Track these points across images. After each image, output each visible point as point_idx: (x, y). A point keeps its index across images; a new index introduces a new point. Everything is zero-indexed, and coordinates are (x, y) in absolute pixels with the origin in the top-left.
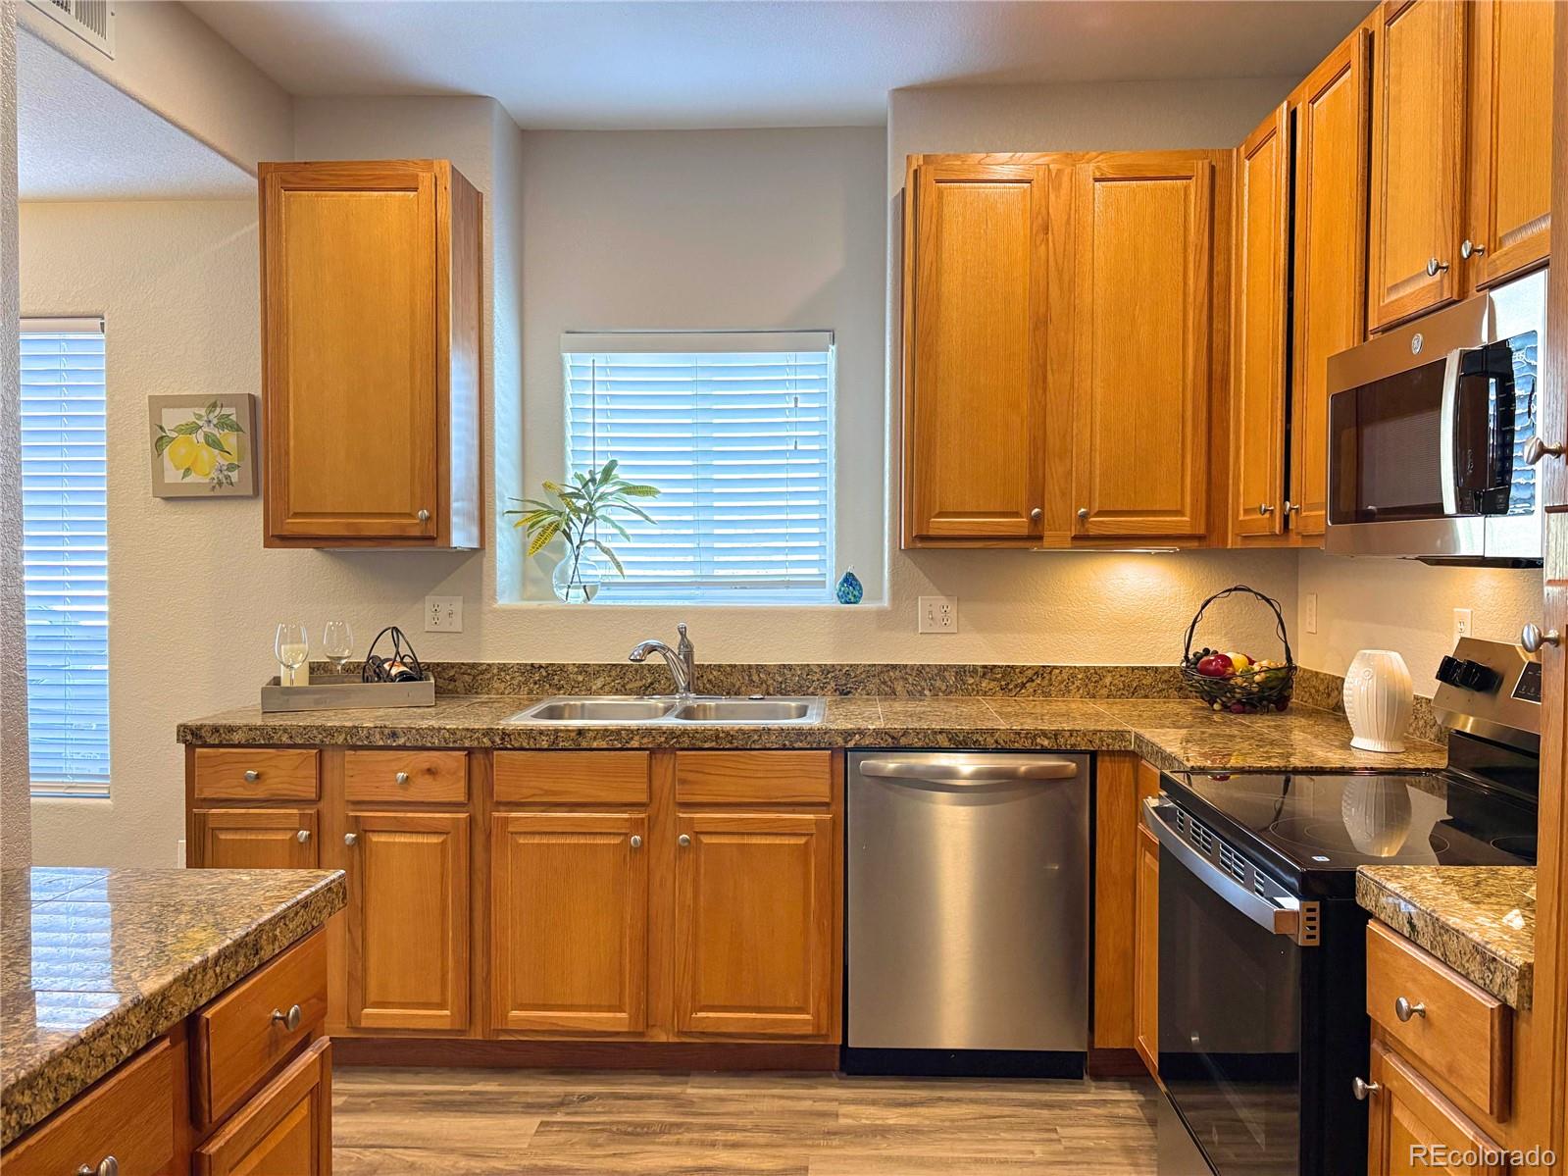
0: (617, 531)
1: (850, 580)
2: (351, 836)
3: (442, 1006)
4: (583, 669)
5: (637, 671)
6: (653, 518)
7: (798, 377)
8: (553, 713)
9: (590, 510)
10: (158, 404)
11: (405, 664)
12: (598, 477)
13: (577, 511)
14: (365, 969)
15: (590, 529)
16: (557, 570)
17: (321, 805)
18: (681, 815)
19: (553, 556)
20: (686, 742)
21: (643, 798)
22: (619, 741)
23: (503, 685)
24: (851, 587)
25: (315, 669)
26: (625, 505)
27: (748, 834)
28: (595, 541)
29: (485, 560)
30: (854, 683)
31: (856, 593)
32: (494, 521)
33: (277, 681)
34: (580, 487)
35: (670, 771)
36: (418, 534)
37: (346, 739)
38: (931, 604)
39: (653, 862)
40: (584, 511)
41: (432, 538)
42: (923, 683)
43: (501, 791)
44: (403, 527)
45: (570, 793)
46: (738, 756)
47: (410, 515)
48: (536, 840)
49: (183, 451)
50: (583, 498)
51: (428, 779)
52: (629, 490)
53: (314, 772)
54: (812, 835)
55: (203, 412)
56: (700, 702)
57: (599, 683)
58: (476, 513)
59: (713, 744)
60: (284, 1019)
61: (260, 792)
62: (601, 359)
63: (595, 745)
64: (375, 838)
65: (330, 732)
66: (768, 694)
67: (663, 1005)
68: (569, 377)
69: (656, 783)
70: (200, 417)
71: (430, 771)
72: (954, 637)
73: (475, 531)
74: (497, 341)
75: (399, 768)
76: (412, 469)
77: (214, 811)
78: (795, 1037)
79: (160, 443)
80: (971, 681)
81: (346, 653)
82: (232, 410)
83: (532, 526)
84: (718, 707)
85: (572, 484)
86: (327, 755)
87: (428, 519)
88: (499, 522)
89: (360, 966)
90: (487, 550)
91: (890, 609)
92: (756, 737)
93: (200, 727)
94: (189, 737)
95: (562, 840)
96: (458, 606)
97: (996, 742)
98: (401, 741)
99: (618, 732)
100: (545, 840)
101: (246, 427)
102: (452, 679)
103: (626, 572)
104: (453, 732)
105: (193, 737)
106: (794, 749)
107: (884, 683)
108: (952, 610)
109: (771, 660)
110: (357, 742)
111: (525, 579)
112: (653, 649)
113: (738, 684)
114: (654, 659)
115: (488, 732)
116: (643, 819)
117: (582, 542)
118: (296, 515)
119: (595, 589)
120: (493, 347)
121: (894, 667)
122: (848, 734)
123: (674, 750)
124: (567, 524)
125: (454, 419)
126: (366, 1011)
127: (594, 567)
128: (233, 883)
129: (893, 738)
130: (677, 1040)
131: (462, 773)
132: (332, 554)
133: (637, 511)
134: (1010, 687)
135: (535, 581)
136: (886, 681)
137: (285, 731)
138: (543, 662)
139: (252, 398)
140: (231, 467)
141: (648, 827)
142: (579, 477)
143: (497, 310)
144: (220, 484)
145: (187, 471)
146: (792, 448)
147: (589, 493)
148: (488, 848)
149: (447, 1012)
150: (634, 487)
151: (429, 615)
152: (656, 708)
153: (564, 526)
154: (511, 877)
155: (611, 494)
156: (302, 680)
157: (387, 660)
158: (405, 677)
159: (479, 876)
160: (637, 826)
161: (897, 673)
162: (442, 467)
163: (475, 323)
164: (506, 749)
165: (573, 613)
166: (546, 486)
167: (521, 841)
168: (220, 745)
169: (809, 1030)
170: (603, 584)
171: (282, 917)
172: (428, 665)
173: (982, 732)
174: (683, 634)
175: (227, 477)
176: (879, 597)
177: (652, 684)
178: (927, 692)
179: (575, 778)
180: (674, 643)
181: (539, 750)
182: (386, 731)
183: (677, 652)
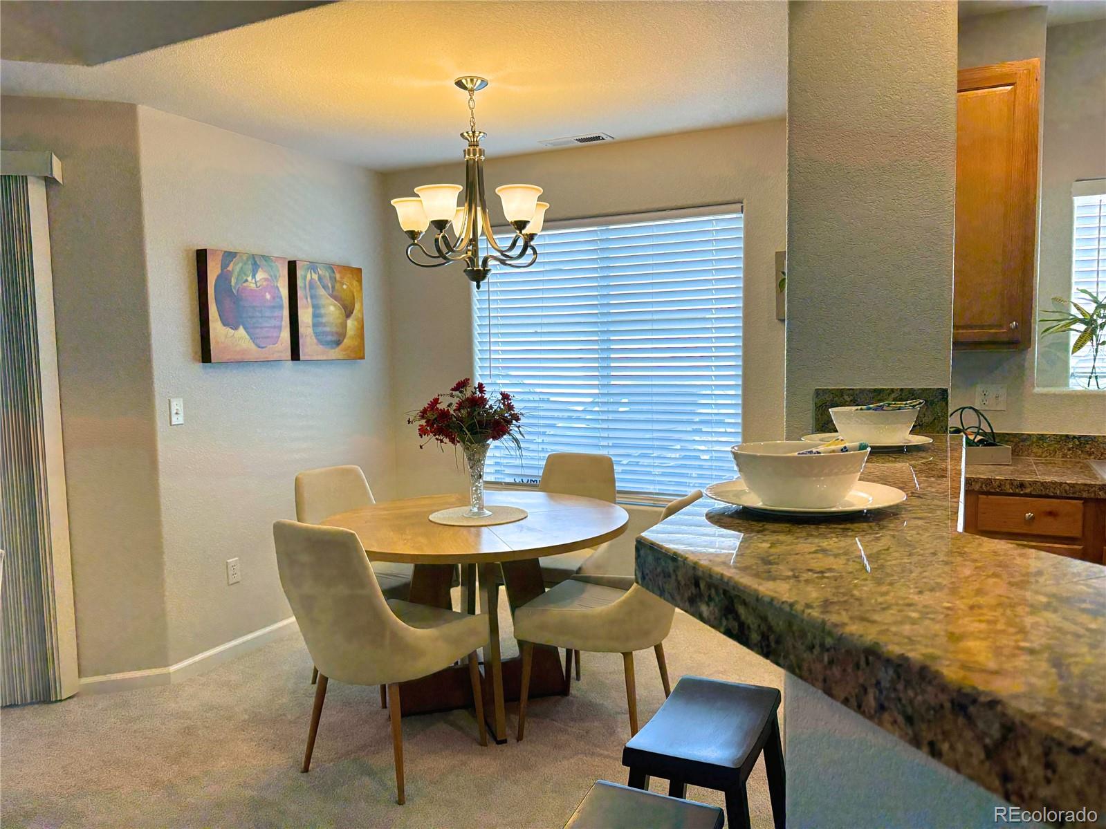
29: (1028, 357)
32: (1035, 329)
37: (981, 487)
47: (1002, 326)
51: (1049, 519)
71: (1051, 514)
75: (1027, 510)
79: (782, 283)
87: (1016, 328)
90: (1030, 348)
96: (1003, 391)
98: (1028, 491)
104: (1072, 486)
110: (991, 490)
131: (1079, 516)
142: (1084, 291)
151: (979, 398)
162: (1027, 290)
166: (1056, 300)
182: (1015, 483)
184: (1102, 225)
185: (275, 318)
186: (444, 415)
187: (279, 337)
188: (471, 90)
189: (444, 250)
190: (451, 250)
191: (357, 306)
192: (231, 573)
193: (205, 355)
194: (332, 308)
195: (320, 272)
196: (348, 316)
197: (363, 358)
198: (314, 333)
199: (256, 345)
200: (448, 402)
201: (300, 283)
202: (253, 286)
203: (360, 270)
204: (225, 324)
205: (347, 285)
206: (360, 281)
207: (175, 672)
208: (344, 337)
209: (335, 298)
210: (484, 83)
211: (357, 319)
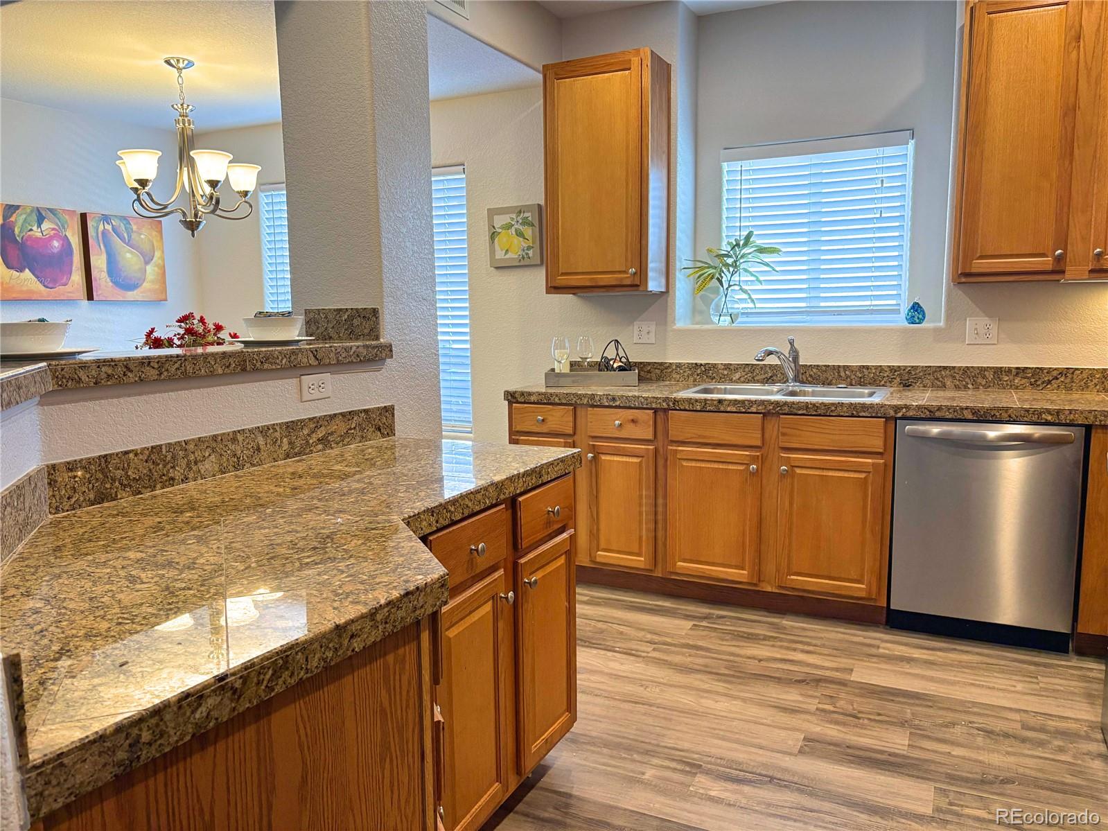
0: (754, 279)
1: (916, 307)
2: (590, 455)
3: (639, 555)
4: (727, 366)
5: (762, 368)
6: (777, 269)
7: (884, 165)
8: (706, 391)
9: (735, 265)
10: (492, 213)
11: (621, 361)
12: (742, 243)
13: (727, 265)
14: (598, 530)
15: (736, 278)
16: (713, 306)
17: (576, 438)
18: (782, 455)
19: (712, 296)
20: (786, 409)
21: (759, 443)
22: (743, 408)
23: (678, 376)
24: (917, 312)
25: (573, 365)
26: (760, 261)
27: (826, 469)
28: (740, 286)
29: (669, 299)
30: (914, 378)
31: (920, 316)
32: (675, 274)
33: (553, 370)
34: (730, 250)
35: (776, 426)
36: (629, 283)
37: (588, 401)
38: (976, 323)
39: (764, 481)
40: (732, 266)
41: (637, 286)
42: (967, 380)
43: (674, 434)
44: (621, 279)
45: (713, 437)
46: (821, 420)
47: (625, 272)
48: (693, 464)
49: (505, 240)
50: (731, 257)
51: (632, 425)
52: (761, 250)
53: (571, 419)
54: (869, 472)
55: (514, 216)
56: (803, 388)
57: (737, 376)
58: (664, 270)
59: (805, 412)
60: (553, 512)
61: (544, 429)
62: (747, 165)
63: (729, 409)
64: (603, 457)
65: (580, 397)
66: (852, 385)
67: (770, 568)
68: (725, 178)
69: (767, 435)
70: (512, 219)
71: (633, 421)
72: (994, 346)
73: (663, 281)
74: (679, 159)
75: (616, 419)
76: (627, 241)
77: (522, 438)
78: (852, 598)
79: (493, 236)
80: (1006, 379)
81: (590, 355)
82: (529, 214)
83: (698, 277)
84: (813, 391)
85: (725, 248)
86: (579, 410)
87: (635, 273)
88: (678, 274)
89: (595, 527)
90: (670, 291)
91: (944, 327)
92: (833, 408)
93: (515, 393)
94: (510, 398)
95: (708, 465)
96: (653, 328)
97: (1010, 416)
98: (618, 403)
99: (743, 402)
100: (699, 465)
101: (536, 223)
102: (649, 372)
103: (758, 305)
104: (646, 399)
105: (512, 397)
106: (859, 417)
107: (937, 379)
108: (994, 327)
109: (855, 362)
110: (594, 403)
111: (695, 311)
112: (770, 353)
113: (830, 378)
114: (772, 360)
115: (666, 399)
116: (758, 456)
117: (730, 286)
118: (563, 274)
119: (737, 315)
120: (676, 163)
121: (945, 368)
122: (897, 408)
123: (778, 414)
124: (720, 275)
125: (651, 212)
126: (599, 553)
127: (737, 302)
128: (530, 450)
129: (930, 411)
130: (777, 591)
131: (651, 423)
133: (767, 265)
134: (1038, 383)
135: (701, 312)
136: (937, 376)
137: (557, 396)
138: (703, 362)
139: (539, 206)
140: (529, 248)
141: (762, 460)
142: (729, 243)
143: (679, 139)
144: (523, 258)
145: (507, 251)
146: (878, 216)
147: (735, 254)
148: (665, 467)
149: (643, 559)
150: (765, 248)
151: (636, 332)
152: (772, 391)
153: (717, 275)
154: (678, 484)
155: (750, 254)
156: (566, 370)
157: (612, 359)
158: (621, 369)
159: (661, 483)
160: (754, 459)
161: (947, 372)
162: (643, 242)
163: (665, 149)
164: (676, 410)
165: (722, 332)
166: (709, 251)
167: (684, 464)
168: (525, 403)
169: (863, 594)
170: (743, 314)
171: (551, 464)
172: (636, 363)
173: (999, 409)
174: (791, 343)
175: (527, 254)
176: (936, 319)
177: (771, 377)
178: (970, 386)
179: (717, 428)
180: (786, 350)
181: (695, 411)
182: (610, 397)
183: (787, 356)
184: (743, 187)
185: (65, 263)
187: (71, 280)
188: (179, 69)
191: (158, 254)
194: (128, 255)
195: (114, 223)
196: (147, 263)
197: (166, 300)
198: (110, 277)
199: (45, 285)
201: (91, 232)
202: (39, 234)
204: (8, 267)
205: (145, 235)
206: (160, 232)
208: (143, 281)
209: (132, 246)
210: (190, 64)
211: (157, 266)
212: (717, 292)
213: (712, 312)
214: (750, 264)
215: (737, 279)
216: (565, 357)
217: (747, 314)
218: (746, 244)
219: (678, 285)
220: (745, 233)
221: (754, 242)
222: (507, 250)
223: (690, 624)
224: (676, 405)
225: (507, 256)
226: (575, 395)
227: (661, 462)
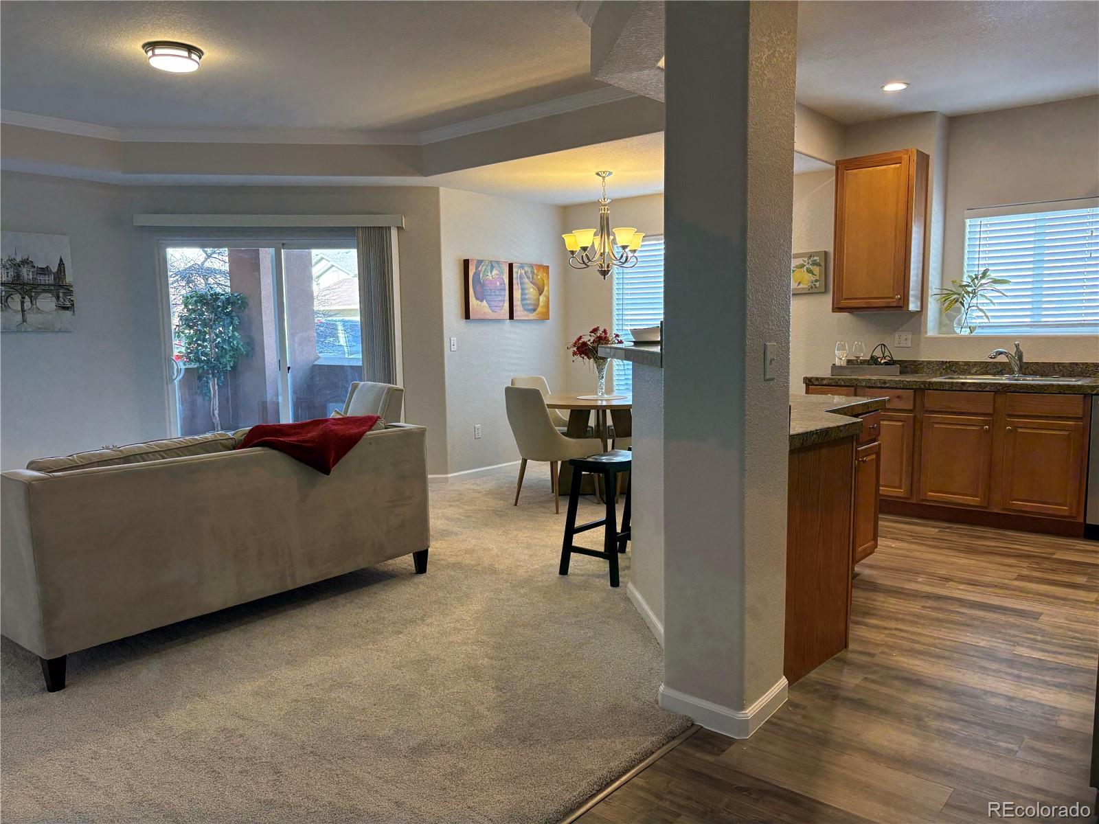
0: (989, 301)
3: (900, 488)
4: (967, 363)
5: (993, 364)
6: (1007, 294)
7: (1094, 220)
9: (974, 293)
11: (887, 359)
12: (980, 276)
13: (968, 293)
15: (974, 301)
16: (956, 320)
18: (1008, 419)
19: (955, 314)
21: (991, 411)
22: (980, 388)
23: (929, 370)
25: (849, 362)
26: (992, 288)
27: (1040, 429)
28: (977, 307)
29: (923, 317)
32: (928, 299)
33: (836, 364)
34: (970, 281)
35: (1004, 401)
36: (895, 305)
37: (866, 384)
39: (995, 437)
40: (971, 293)
41: (901, 307)
43: (928, 406)
44: (889, 302)
45: (958, 408)
47: (893, 298)
48: (943, 426)
49: (798, 275)
50: (971, 286)
51: (898, 400)
52: (996, 281)
54: (1072, 430)
55: (806, 259)
56: (1025, 377)
57: (975, 370)
58: (920, 296)
59: (1025, 391)
62: (985, 221)
63: (969, 389)
65: (859, 381)
66: (1063, 376)
67: (997, 496)
68: (968, 230)
69: (997, 406)
70: (805, 261)
71: (898, 397)
73: (919, 303)
75: (886, 395)
76: (894, 277)
78: (1059, 516)
81: (862, 354)
82: (817, 258)
83: (945, 300)
85: (966, 280)
86: (859, 390)
87: (900, 299)
88: (930, 299)
90: (924, 312)
92: (1046, 388)
93: (812, 378)
94: (807, 382)
96: (910, 336)
98: (887, 385)
99: (980, 385)
100: (946, 426)
101: (823, 264)
102: (906, 367)
103: (991, 321)
104: (908, 383)
105: (809, 382)
106: (1065, 394)
109: (1066, 360)
110: (870, 385)
111: (941, 324)
112: (1001, 353)
113: (1047, 371)
114: (1002, 359)
115: (924, 383)
116: (990, 420)
117: (969, 307)
118: (845, 299)
119: (975, 328)
120: (932, 223)
122: (1093, 388)
123: (1005, 391)
124: (962, 299)
127: (975, 318)
130: (1002, 512)
131: (912, 398)
132: (854, 315)
133: (998, 291)
135: (945, 326)
137: (843, 380)
138: (948, 360)
139: (826, 253)
140: (816, 281)
141: (992, 423)
142: (970, 276)
143: (935, 206)
144: (812, 287)
146: (1089, 256)
147: (974, 284)
148: (921, 428)
149: (902, 490)
150: (998, 280)
151: (897, 337)
153: (960, 300)
154: (930, 440)
155: (986, 284)
156: (844, 365)
157: (879, 357)
158: (887, 364)
159: (917, 439)
160: (986, 423)
162: (906, 278)
163: (923, 214)
164: (930, 389)
165: (963, 339)
166: (953, 282)
167: (935, 426)
168: (817, 385)
169: (1067, 514)
170: (979, 327)
171: (873, 402)
172: (898, 360)
174: (1017, 346)
175: (815, 285)
177: (1001, 371)
179: (960, 403)
180: (1013, 352)
181: (945, 390)
182: (881, 381)
183: (1014, 355)
184: (981, 236)
185: (501, 295)
186: (584, 344)
187: (503, 306)
188: (604, 178)
189: (586, 261)
190: (590, 261)
191: (546, 288)
192: (476, 432)
193: (467, 316)
194: (532, 290)
195: (526, 269)
196: (540, 294)
197: (548, 319)
198: (522, 304)
199: (492, 310)
200: (588, 339)
201: (515, 275)
202: (491, 278)
203: (548, 267)
204: (477, 299)
205: (540, 276)
206: (548, 274)
207: (451, 477)
208: (538, 306)
209: (534, 284)
210: (610, 173)
211: (545, 296)
212: (959, 311)
213: (955, 325)
214: (985, 291)
215: (976, 302)
216: (845, 355)
217: (982, 327)
218: (983, 277)
219: (930, 306)
220: (982, 269)
221: (989, 275)
222: (800, 283)
223: (937, 530)
224: (931, 386)
225: (799, 287)
226: (857, 380)
227: (918, 426)
